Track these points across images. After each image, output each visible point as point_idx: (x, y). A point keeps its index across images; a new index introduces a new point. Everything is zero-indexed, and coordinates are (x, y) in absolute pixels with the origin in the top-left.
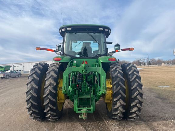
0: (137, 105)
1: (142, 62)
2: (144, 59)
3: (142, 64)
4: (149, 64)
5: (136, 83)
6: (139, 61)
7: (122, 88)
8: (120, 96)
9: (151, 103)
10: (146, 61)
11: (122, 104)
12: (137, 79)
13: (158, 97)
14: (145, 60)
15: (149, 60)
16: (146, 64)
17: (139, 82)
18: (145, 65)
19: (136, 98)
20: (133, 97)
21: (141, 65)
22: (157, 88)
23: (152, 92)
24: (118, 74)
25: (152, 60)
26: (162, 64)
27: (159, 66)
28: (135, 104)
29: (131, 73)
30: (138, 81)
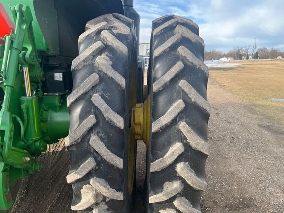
0: (176, 203)
1: (243, 53)
2: (248, 48)
3: (243, 57)
4: (256, 56)
5: (177, 103)
6: (238, 52)
7: (102, 124)
8: (89, 164)
9: (247, 146)
10: (250, 52)
11: (104, 198)
12: (183, 84)
13: (267, 128)
14: (249, 50)
15: (256, 51)
16: (250, 57)
17: (194, 96)
18: (248, 58)
19: (169, 173)
20: (156, 166)
21: (240, 58)
22: (265, 102)
23: (254, 113)
24: (99, 52)
25: (261, 50)
26: (278, 58)
27: (272, 60)
28: (166, 198)
29: (164, 52)
30: (186, 90)
